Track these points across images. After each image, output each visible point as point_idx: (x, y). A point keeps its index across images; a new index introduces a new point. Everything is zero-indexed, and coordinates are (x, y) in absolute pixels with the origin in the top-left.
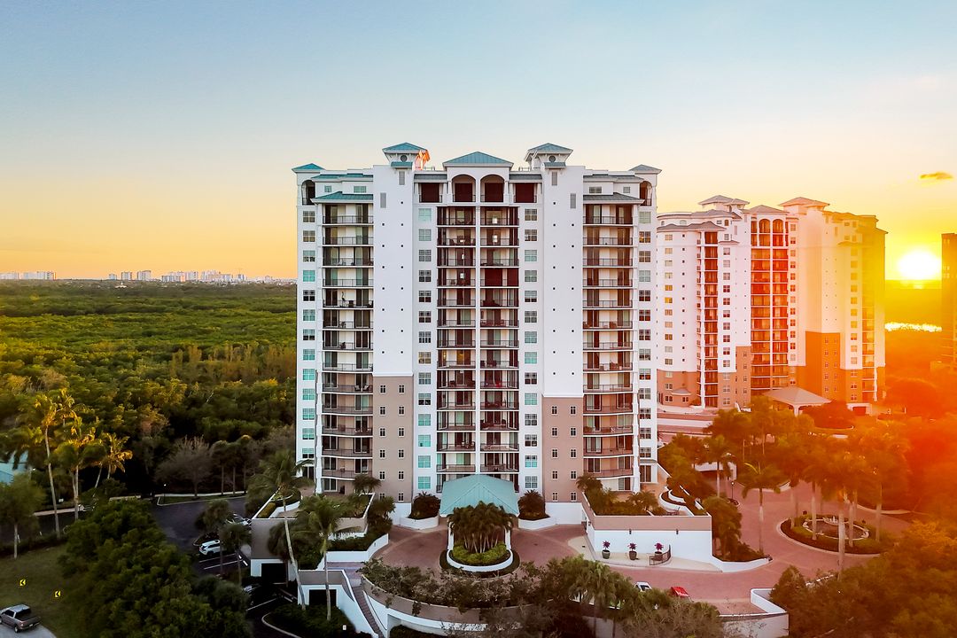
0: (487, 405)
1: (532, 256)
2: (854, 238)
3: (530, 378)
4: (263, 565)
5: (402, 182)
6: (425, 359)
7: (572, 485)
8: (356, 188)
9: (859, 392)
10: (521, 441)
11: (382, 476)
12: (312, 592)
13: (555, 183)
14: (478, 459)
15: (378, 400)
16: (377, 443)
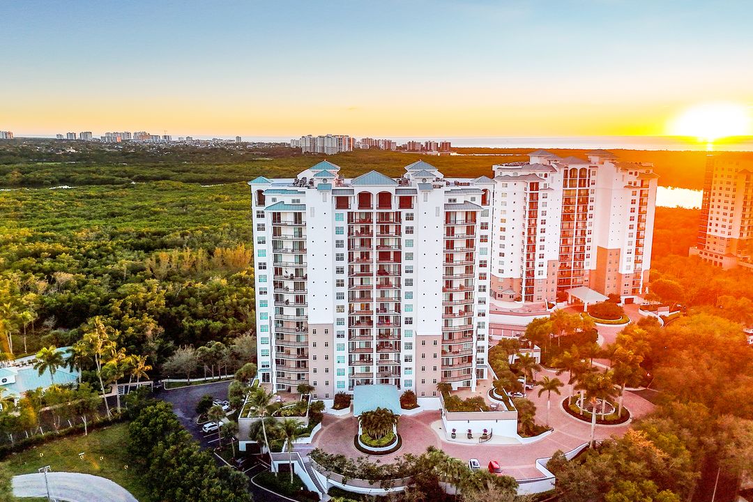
0: (380, 336)
1: (410, 243)
2: (635, 184)
3: (409, 320)
4: (247, 444)
5: (324, 200)
6: (340, 309)
7: (434, 388)
8: (293, 201)
9: (630, 289)
10: (402, 359)
11: (315, 384)
12: (280, 465)
13: (426, 201)
14: (374, 369)
15: (312, 338)
16: (311, 364)
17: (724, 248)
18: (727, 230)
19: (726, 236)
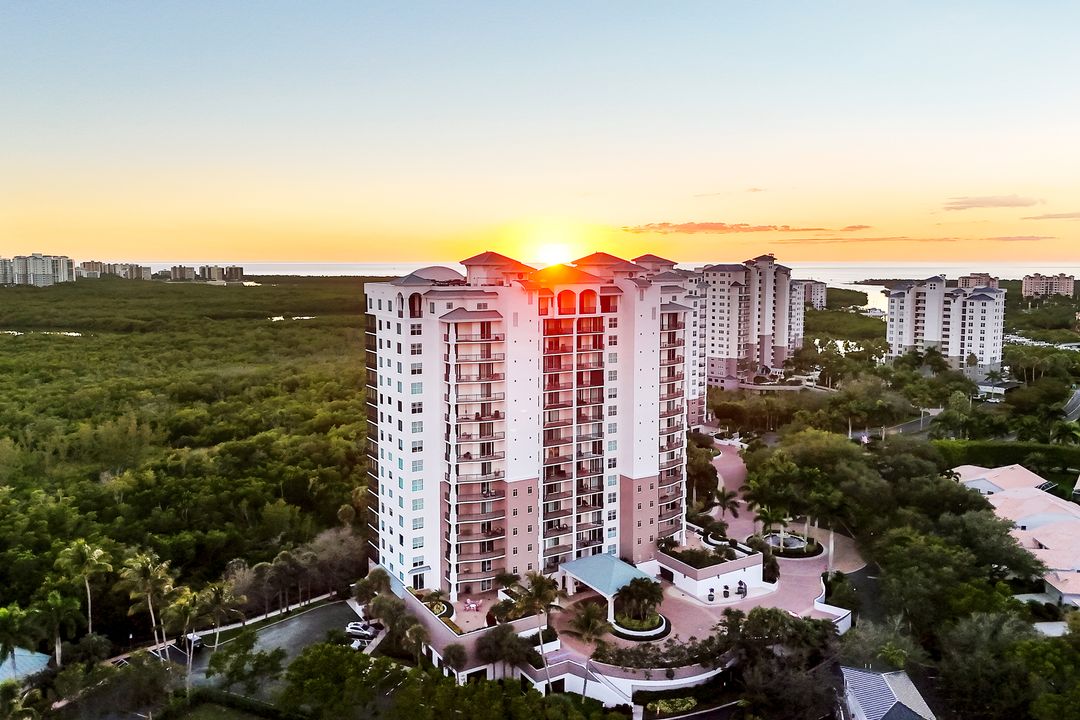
1: (614, 358)
3: (613, 462)
5: (530, 302)
7: (650, 547)
8: (479, 306)
10: (605, 516)
11: (515, 571)
12: (547, 686)
13: (642, 300)
14: (575, 537)
15: (511, 503)
17: (724, 370)
18: (724, 349)
19: (724, 356)
